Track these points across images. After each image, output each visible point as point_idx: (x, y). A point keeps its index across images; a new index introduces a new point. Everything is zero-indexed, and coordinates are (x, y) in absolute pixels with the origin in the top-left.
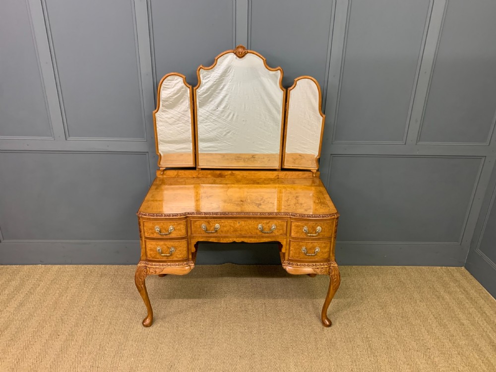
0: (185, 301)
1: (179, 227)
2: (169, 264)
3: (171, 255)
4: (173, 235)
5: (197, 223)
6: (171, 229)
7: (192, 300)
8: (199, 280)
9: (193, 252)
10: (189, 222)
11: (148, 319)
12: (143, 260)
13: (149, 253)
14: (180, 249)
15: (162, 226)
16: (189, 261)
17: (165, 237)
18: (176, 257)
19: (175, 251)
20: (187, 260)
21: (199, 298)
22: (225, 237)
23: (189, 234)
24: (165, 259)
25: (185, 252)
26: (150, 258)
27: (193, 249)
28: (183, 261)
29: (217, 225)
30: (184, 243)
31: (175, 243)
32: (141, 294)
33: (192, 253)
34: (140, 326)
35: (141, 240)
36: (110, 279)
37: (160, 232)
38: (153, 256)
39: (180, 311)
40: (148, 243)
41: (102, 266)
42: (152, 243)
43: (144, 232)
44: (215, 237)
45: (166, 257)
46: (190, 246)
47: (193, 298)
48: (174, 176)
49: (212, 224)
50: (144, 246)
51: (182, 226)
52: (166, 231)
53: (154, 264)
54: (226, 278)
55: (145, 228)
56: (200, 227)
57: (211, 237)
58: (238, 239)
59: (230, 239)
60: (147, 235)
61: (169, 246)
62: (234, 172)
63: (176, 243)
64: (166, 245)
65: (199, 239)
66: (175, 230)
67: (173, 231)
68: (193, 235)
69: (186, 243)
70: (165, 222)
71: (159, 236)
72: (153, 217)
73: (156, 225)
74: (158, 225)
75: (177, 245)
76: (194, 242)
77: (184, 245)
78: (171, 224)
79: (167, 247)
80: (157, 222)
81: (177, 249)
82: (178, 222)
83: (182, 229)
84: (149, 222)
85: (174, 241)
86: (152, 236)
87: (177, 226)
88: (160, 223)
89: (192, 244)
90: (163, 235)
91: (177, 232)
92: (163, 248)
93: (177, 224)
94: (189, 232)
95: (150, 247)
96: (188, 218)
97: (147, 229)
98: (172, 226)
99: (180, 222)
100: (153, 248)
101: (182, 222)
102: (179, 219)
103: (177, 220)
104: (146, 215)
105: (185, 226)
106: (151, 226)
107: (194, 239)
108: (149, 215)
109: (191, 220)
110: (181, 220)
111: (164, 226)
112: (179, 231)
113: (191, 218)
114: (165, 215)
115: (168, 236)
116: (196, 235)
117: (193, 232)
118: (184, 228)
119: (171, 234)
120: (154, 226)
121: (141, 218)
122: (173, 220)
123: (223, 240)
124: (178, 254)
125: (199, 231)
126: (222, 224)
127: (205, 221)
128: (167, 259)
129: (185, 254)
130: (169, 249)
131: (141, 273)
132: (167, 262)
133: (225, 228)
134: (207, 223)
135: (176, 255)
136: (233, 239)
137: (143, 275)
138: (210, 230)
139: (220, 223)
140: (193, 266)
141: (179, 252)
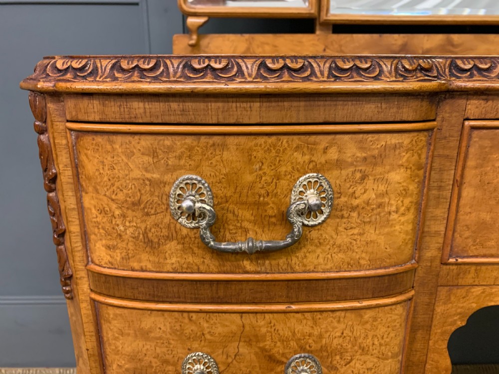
1: (369, 192)
4: (314, 264)
6: (312, 198)
15: (231, 179)
17: (250, 272)
27: (439, 366)
30: (388, 322)
35: (71, 296)
37: (216, 225)
42: (148, 321)
43: (85, 236)
51: (397, 177)
52: (263, 221)
55: (88, 201)
60: (105, 258)
63: (334, 324)
64: (253, 339)
65: (492, 294)
66: (340, 214)
67: (321, 218)
68: (460, 260)
69: (403, 325)
70: (261, 140)
71: (198, 261)
72: (156, 79)
73: (182, 162)
74: (196, 169)
75: (336, 342)
76: (455, 318)
77: (392, 335)
78: (307, 158)
79: (263, 350)
80: (189, 140)
81: (336, 369)
82: (376, 136)
83: (394, 208)
84: (119, 139)
85: (321, 311)
86: (149, 266)
87: (358, 175)
88: (214, 145)
89: (437, 330)
90: (235, 252)
91: (356, 231)
92: (230, 360)
93: (365, 159)
94: (437, 233)
95: (133, 358)
96: (447, 108)
97: (102, 211)
98: (318, 171)
99: (388, 136)
100: (156, 363)
101: (406, 135)
102: (384, 106)
103: (368, 120)
104: (94, 73)
105: (417, 176)
106: (136, 173)
107: (461, 292)
108: (116, 67)
109: (474, 128)
110: (405, 118)
111: (249, 178)
112: (370, 222)
113: (474, 106)
114: (263, 65)
115: (273, 262)
116: (484, 256)
117: (467, 234)
118: (407, 201)
119: (304, 250)
120: (167, 178)
121: (51, 106)
122: (331, 120)
130: (280, 368)
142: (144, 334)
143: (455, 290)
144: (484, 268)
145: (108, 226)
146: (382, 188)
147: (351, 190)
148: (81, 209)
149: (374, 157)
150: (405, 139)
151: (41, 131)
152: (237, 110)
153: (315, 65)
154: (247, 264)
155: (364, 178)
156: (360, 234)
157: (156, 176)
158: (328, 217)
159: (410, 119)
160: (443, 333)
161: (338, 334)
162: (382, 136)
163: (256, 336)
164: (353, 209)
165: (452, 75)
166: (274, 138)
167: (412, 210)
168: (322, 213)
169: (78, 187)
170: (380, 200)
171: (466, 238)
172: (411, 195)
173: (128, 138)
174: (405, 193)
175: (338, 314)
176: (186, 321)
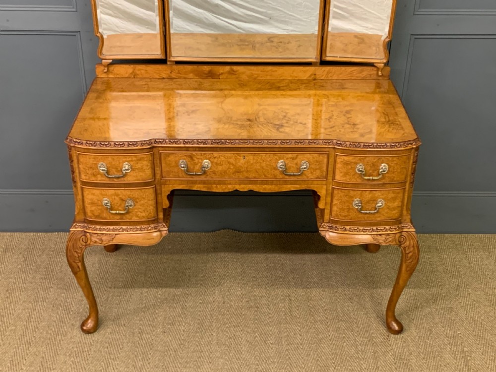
0: (154, 291)
1: (139, 165)
2: (124, 227)
3: (128, 213)
4: (130, 179)
5: (172, 158)
6: (127, 167)
7: (164, 290)
8: (176, 257)
9: (164, 207)
10: (157, 156)
11: (90, 321)
12: (79, 222)
13: (89, 208)
14: (142, 202)
15: (110, 163)
16: (158, 222)
17: (116, 181)
18: (137, 216)
19: (135, 206)
20: (155, 221)
21: (177, 286)
22: (220, 183)
23: (158, 177)
24: (117, 219)
25: (152, 207)
26: (91, 217)
27: (166, 203)
28: (149, 222)
29: (206, 162)
30: (149, 192)
32: (78, 279)
33: (164, 210)
34: (77, 333)
35: (75, 186)
36: (20, 256)
37: (108, 172)
38: (96, 213)
39: (145, 307)
40: (86, 192)
41: (5, 234)
42: (94, 191)
43: (80, 173)
44: (204, 182)
45: (119, 217)
46: (159, 198)
48: (127, 76)
49: (196, 160)
50: (80, 197)
51: (145, 163)
52: (118, 171)
53: (98, 227)
54: (222, 254)
55: (81, 166)
56: (177, 165)
57: (195, 182)
58: (242, 186)
59: (229, 186)
60: (84, 178)
61: (124, 198)
62: (235, 68)
63: (136, 193)
64: (117, 195)
65: (174, 186)
66: (134, 170)
67: (130, 171)
68: (165, 179)
69: (153, 193)
70: (116, 156)
71: (104, 179)
72: (95, 146)
73: (100, 160)
74: (103, 162)
75: (137, 196)
76: (167, 192)
77: (150, 195)
78: (125, 160)
79: (120, 198)
80: (101, 156)
81: (138, 202)
82: (139, 156)
83: (145, 169)
84: (87, 155)
86: (94, 180)
88: (106, 157)
89: (163, 195)
90: (113, 178)
92: (113, 200)
93: (137, 160)
94: (158, 173)
95: (92, 199)
96: (155, 150)
97: (84, 169)
98: (128, 162)
99: (142, 156)
100: (96, 201)
102: (139, 151)
104: (82, 143)
105: (150, 162)
106: (91, 162)
107: (167, 186)
108: (87, 143)
109: (161, 153)
110: (144, 153)
111: (114, 163)
112: (140, 171)
113: (160, 149)
114: (115, 144)
115: (121, 179)
116: (170, 178)
117: (165, 173)
118: (148, 167)
120: (97, 163)
121: (73, 148)
122: (129, 153)
123: (216, 187)
124: (140, 210)
125: (175, 172)
126: (215, 160)
127: (185, 156)
128: (120, 219)
129: (152, 210)
130: (124, 202)
131: (76, 244)
132: (122, 224)
133: (221, 167)
134: (189, 159)
135: (136, 212)
136: (234, 185)
137: (81, 246)
138: (193, 169)
139: (211, 157)
140: (165, 232)
141: (141, 207)
142: (93, 194)
143: (165, 185)
144: (171, 181)
145: (85, 171)
146: (142, 165)
147: (135, 165)
148: (79, 168)
150: (145, 156)
152: (111, 152)
154: (115, 180)
155: (137, 163)
156: (139, 174)
157: (95, 162)
160: (165, 195)
164: (136, 169)
165: (155, 143)
166: (118, 156)
167: (150, 169)
169: (78, 163)
170: (142, 167)
176: (102, 191)
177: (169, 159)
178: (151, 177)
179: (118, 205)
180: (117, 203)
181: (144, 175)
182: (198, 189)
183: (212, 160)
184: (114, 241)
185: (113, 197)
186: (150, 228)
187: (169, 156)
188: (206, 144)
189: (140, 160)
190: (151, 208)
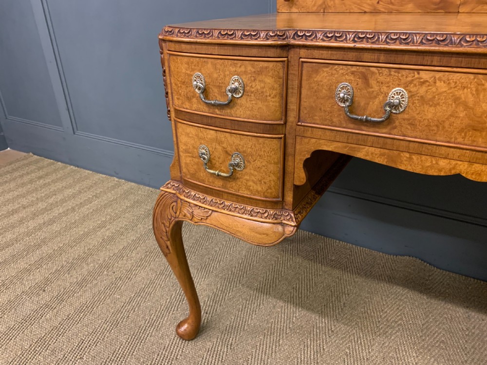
1: (257, 86)
2: (227, 203)
3: (233, 177)
4: (241, 114)
5: (324, 76)
9: (297, 183)
10: (294, 70)
12: (173, 179)
13: (183, 159)
14: (258, 163)
15: (210, 75)
16: (283, 208)
17: (218, 114)
18: (248, 188)
19: (245, 166)
20: (277, 204)
22: (422, 149)
23: (292, 117)
24: (217, 185)
25: (273, 177)
26: (186, 175)
27: (300, 177)
28: (266, 204)
29: (396, 94)
30: (270, 147)
31: (245, 139)
33: (296, 188)
34: (171, 332)
35: (170, 119)
37: (205, 91)
38: (191, 169)
40: (179, 130)
42: (189, 130)
43: (172, 93)
45: (218, 181)
46: (289, 163)
47: (308, 309)
48: (314, 9)
49: (376, 88)
51: (269, 80)
52: (220, 92)
53: (193, 193)
55: (172, 80)
56: (332, 90)
57: (362, 141)
58: (477, 167)
59: (443, 163)
60: (177, 103)
61: (229, 149)
63: (249, 143)
64: (220, 142)
65: (320, 143)
66: (247, 94)
67: (240, 95)
68: (303, 124)
69: (279, 150)
70: (219, 61)
71: (202, 107)
72: (189, 37)
73: (196, 67)
74: (200, 71)
75: (249, 150)
76: (305, 153)
77: (273, 153)
78: (234, 69)
79: (224, 148)
80: (197, 59)
81: (250, 162)
82: (258, 63)
83: (268, 94)
84: (179, 57)
85: (243, 135)
86: (188, 107)
87: (253, 78)
88: (204, 62)
89: (298, 158)
90: (213, 105)
91: (254, 102)
92: (213, 150)
93: (255, 72)
94: (293, 109)
96: (292, 52)
97: (176, 84)
98: (238, 76)
99: (263, 63)
100: (191, 147)
101: (271, 63)
102: (260, 50)
103: (255, 56)
104: (173, 33)
105: (279, 81)
106: (184, 71)
107: (306, 140)
108: (179, 32)
109: (303, 62)
110: (269, 56)
111: (215, 75)
112: (259, 99)
113: (303, 52)
114: (220, 33)
115: (226, 111)
116: (314, 124)
117: (305, 112)
118: (274, 92)
119: (236, 108)
120: (192, 73)
121: (164, 45)
122: (241, 55)
123: (410, 159)
124: (253, 178)
125: (325, 111)
126: (422, 90)
127: (353, 73)
128: (223, 186)
129: (273, 183)
130: (230, 157)
131: (165, 211)
132: (225, 196)
133: (432, 110)
134: (360, 81)
135: (247, 180)
136: (454, 162)
137: (170, 217)
138: (365, 109)
139: (411, 82)
140: (292, 229)
141: (256, 173)
142: (188, 135)
143: (304, 139)
144: (315, 129)
145: (177, 90)
146: (262, 85)
147: (250, 85)
148: (171, 84)
149: (258, 71)
150: (271, 65)
151: (162, 53)
152: (211, 49)
153: (237, 33)
154: (217, 111)
155: (255, 80)
156: (256, 104)
157: (189, 72)
158: (243, 94)
159: (272, 56)
160: (300, 160)
161: (250, 147)
162: (261, 63)
163: (221, 141)
164: (252, 92)
165: (293, 38)
166: (223, 60)
167: (278, 96)
168: (240, 93)
169: (170, 76)
170: (262, 90)
171: (306, 114)
172: (276, 90)
173: (181, 57)
174: (273, 88)
175: (249, 137)
176: (199, 131)
177: (318, 78)
178: (278, 114)
179: (220, 161)
180: (219, 158)
181: (264, 108)
182: (368, 158)
183: (413, 89)
184: (208, 221)
185: (214, 147)
186: (266, 215)
187: (317, 72)
188: (407, 44)
189: (260, 72)
190: (273, 179)
